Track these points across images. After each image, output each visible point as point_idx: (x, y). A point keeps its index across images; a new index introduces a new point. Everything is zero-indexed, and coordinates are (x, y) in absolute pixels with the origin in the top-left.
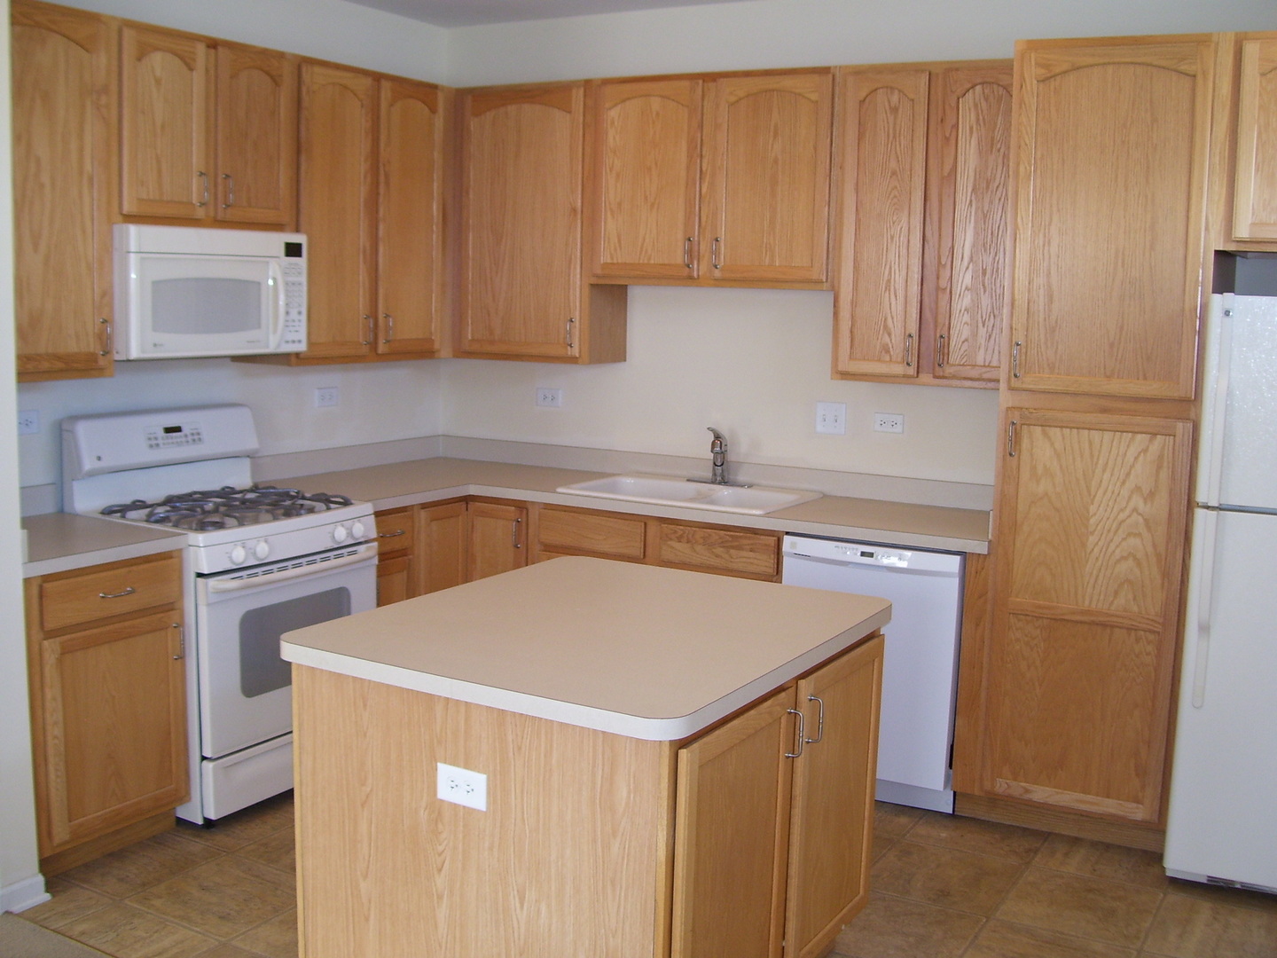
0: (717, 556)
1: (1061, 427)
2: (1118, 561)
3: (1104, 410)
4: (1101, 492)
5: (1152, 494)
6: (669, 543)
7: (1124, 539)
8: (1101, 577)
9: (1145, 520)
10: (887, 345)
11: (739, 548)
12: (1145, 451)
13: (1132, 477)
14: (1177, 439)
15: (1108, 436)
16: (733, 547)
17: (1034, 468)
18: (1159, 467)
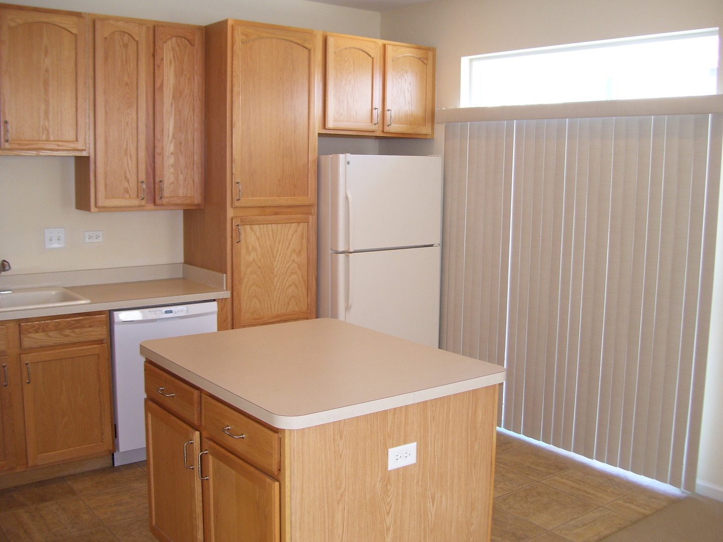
0: (66, 336)
1: (259, 224)
2: (288, 287)
3: (277, 214)
4: (278, 255)
5: (300, 252)
6: (29, 335)
7: (290, 276)
8: (281, 297)
9: (298, 265)
10: (127, 188)
11: (82, 327)
12: (296, 231)
13: (291, 245)
14: (310, 224)
15: (280, 226)
16: (76, 328)
17: (247, 247)
18: (302, 238)
